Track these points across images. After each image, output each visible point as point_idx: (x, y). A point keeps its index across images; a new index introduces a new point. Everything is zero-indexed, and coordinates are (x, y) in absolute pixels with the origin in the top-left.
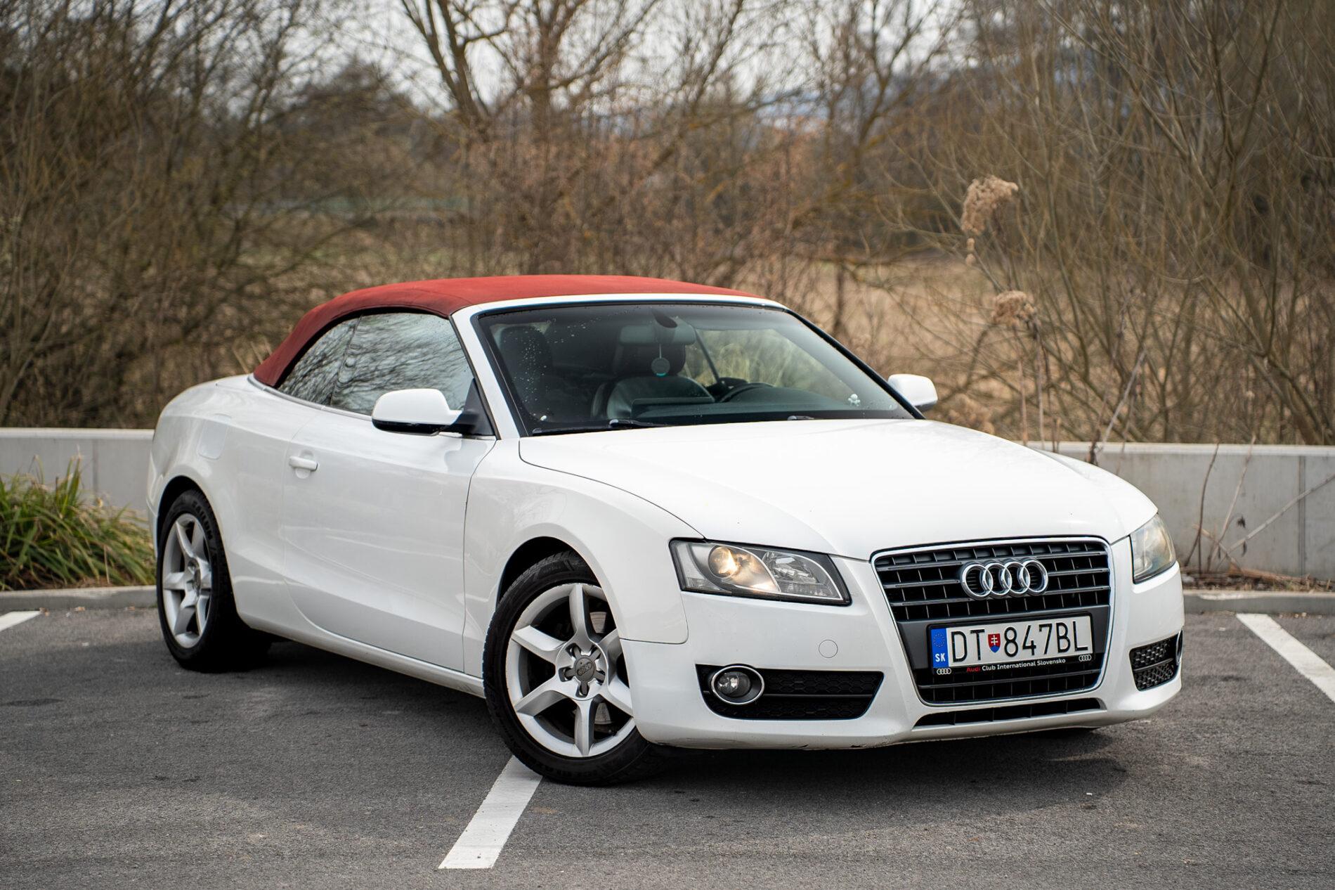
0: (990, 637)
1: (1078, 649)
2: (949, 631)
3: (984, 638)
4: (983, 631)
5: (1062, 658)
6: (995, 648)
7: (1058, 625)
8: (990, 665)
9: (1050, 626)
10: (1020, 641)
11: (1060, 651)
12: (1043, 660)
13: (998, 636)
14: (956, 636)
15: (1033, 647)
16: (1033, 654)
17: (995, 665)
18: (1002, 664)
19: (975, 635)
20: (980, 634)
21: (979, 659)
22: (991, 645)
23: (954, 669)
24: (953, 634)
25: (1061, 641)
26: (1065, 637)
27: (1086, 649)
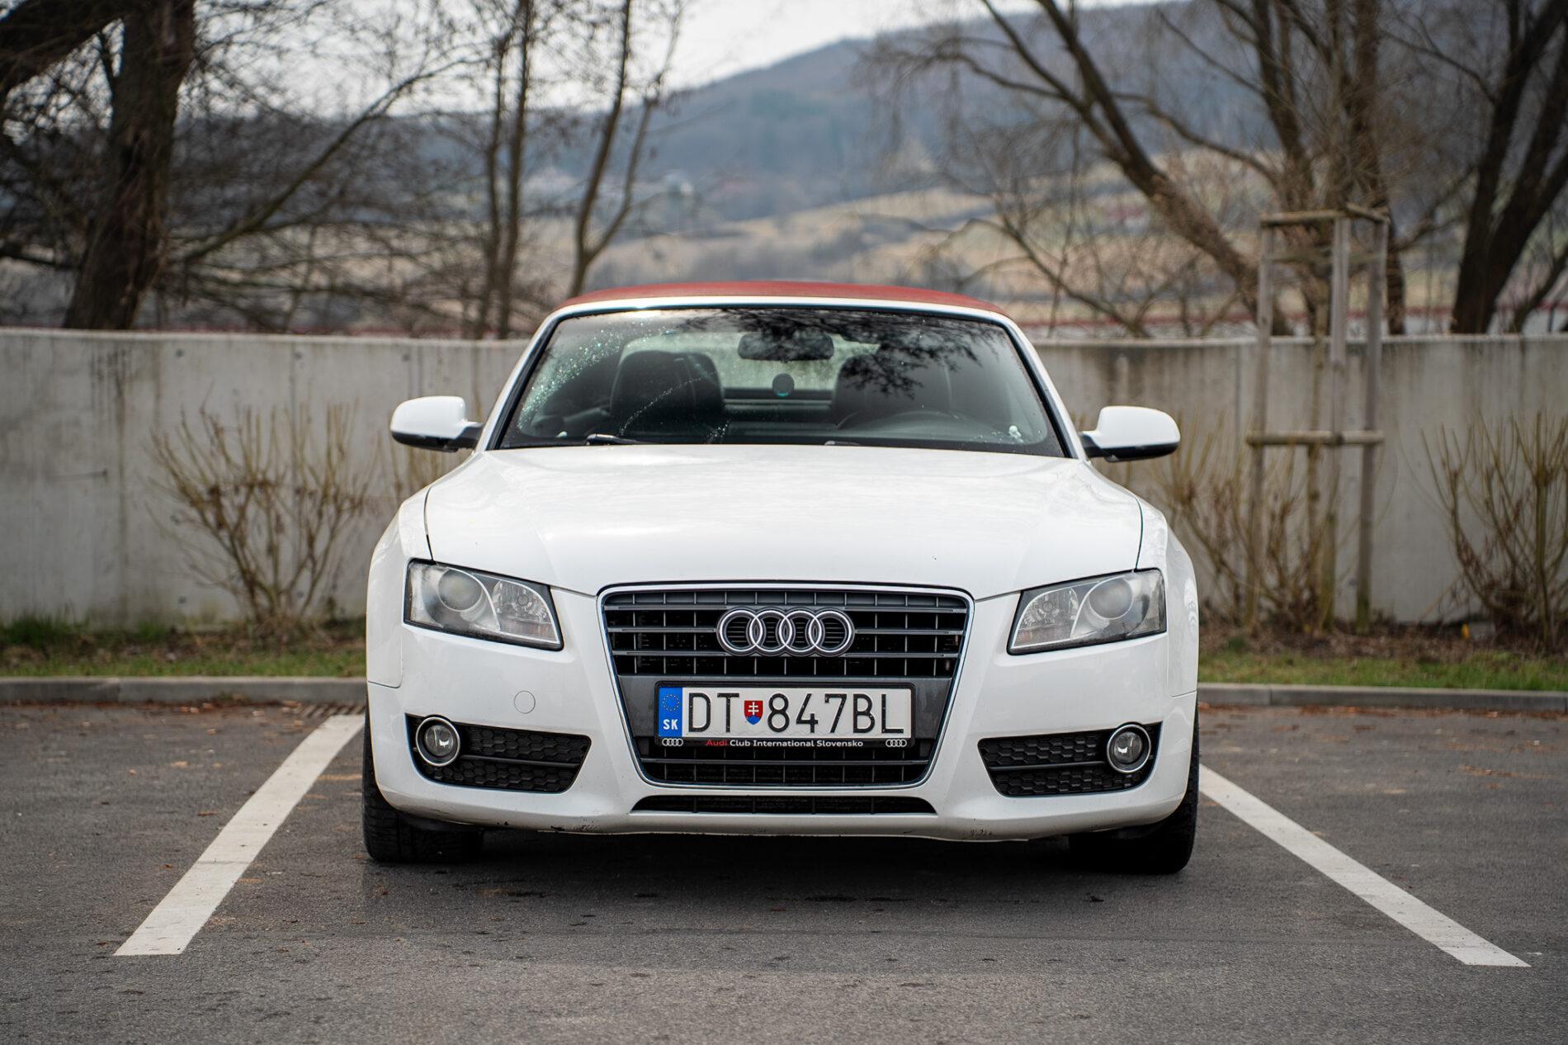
0: (747, 704)
1: (885, 731)
2: (686, 692)
3: (737, 706)
4: (737, 695)
5: (857, 740)
6: (753, 718)
7: (856, 697)
8: (742, 740)
9: (844, 697)
10: (793, 713)
11: (856, 730)
12: (827, 740)
13: (760, 704)
14: (695, 699)
15: (813, 722)
16: (812, 731)
17: (751, 740)
18: (759, 740)
19: (724, 699)
20: (733, 700)
21: (728, 730)
22: (748, 715)
23: (687, 740)
24: (692, 696)
25: (860, 718)
26: (867, 713)
27: (900, 731)
